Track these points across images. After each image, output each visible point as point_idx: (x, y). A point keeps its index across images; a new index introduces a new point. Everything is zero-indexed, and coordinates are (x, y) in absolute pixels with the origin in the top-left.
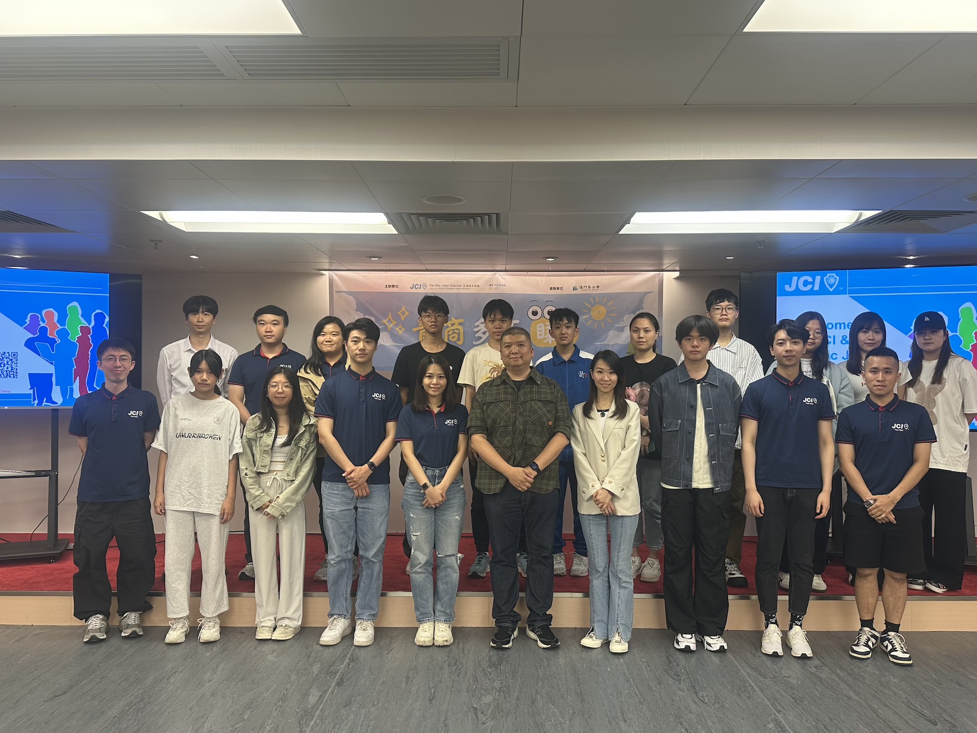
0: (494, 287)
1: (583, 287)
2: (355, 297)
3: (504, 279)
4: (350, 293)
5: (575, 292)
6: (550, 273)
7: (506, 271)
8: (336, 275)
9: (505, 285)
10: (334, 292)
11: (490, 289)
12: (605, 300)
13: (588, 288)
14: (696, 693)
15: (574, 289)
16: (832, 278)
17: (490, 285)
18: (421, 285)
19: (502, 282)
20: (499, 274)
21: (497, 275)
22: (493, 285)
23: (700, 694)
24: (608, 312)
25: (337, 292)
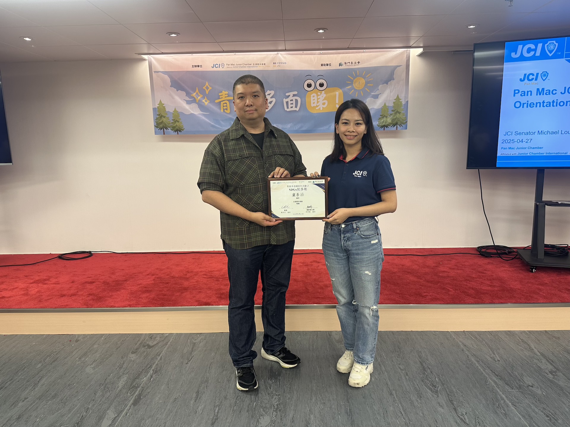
0: (277, 65)
1: (347, 63)
2: (170, 76)
3: (285, 58)
4: (165, 73)
5: (341, 67)
6: (321, 52)
7: (285, 50)
8: (154, 58)
9: (285, 63)
10: (153, 72)
11: (274, 66)
12: (364, 73)
13: (351, 64)
14: (455, 409)
15: (340, 65)
16: (552, 45)
17: (274, 63)
18: (220, 64)
19: (283, 60)
20: (280, 54)
21: (280, 55)
22: (276, 63)
23: (459, 410)
24: (367, 83)
25: (155, 72)
